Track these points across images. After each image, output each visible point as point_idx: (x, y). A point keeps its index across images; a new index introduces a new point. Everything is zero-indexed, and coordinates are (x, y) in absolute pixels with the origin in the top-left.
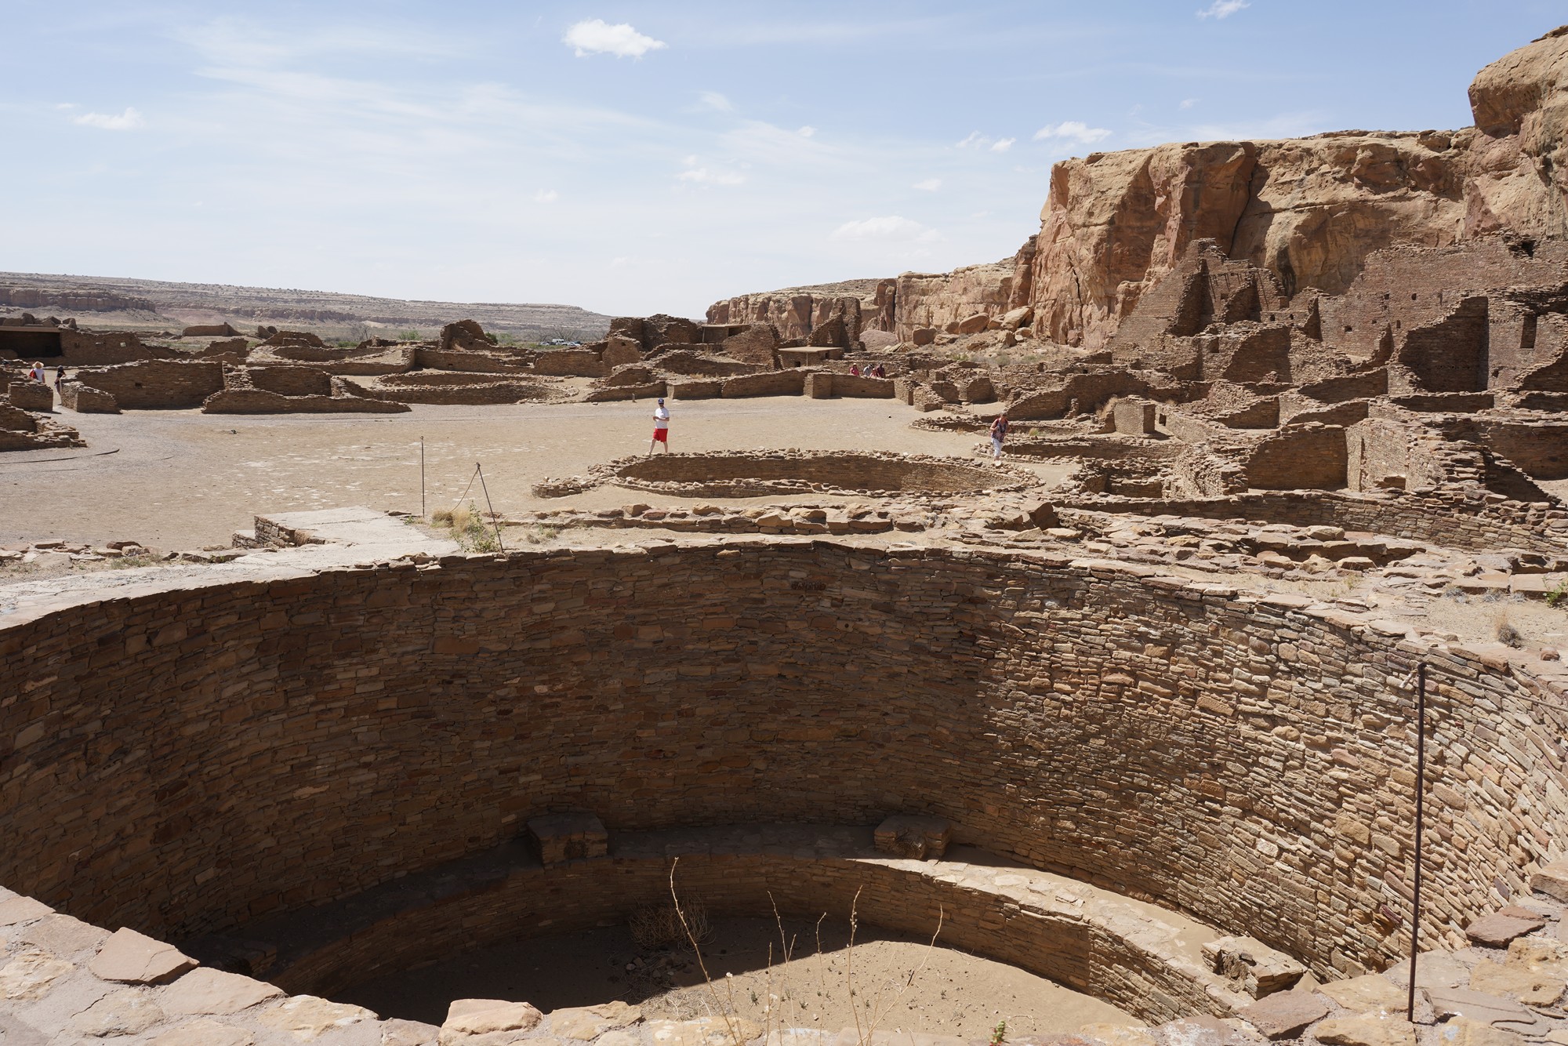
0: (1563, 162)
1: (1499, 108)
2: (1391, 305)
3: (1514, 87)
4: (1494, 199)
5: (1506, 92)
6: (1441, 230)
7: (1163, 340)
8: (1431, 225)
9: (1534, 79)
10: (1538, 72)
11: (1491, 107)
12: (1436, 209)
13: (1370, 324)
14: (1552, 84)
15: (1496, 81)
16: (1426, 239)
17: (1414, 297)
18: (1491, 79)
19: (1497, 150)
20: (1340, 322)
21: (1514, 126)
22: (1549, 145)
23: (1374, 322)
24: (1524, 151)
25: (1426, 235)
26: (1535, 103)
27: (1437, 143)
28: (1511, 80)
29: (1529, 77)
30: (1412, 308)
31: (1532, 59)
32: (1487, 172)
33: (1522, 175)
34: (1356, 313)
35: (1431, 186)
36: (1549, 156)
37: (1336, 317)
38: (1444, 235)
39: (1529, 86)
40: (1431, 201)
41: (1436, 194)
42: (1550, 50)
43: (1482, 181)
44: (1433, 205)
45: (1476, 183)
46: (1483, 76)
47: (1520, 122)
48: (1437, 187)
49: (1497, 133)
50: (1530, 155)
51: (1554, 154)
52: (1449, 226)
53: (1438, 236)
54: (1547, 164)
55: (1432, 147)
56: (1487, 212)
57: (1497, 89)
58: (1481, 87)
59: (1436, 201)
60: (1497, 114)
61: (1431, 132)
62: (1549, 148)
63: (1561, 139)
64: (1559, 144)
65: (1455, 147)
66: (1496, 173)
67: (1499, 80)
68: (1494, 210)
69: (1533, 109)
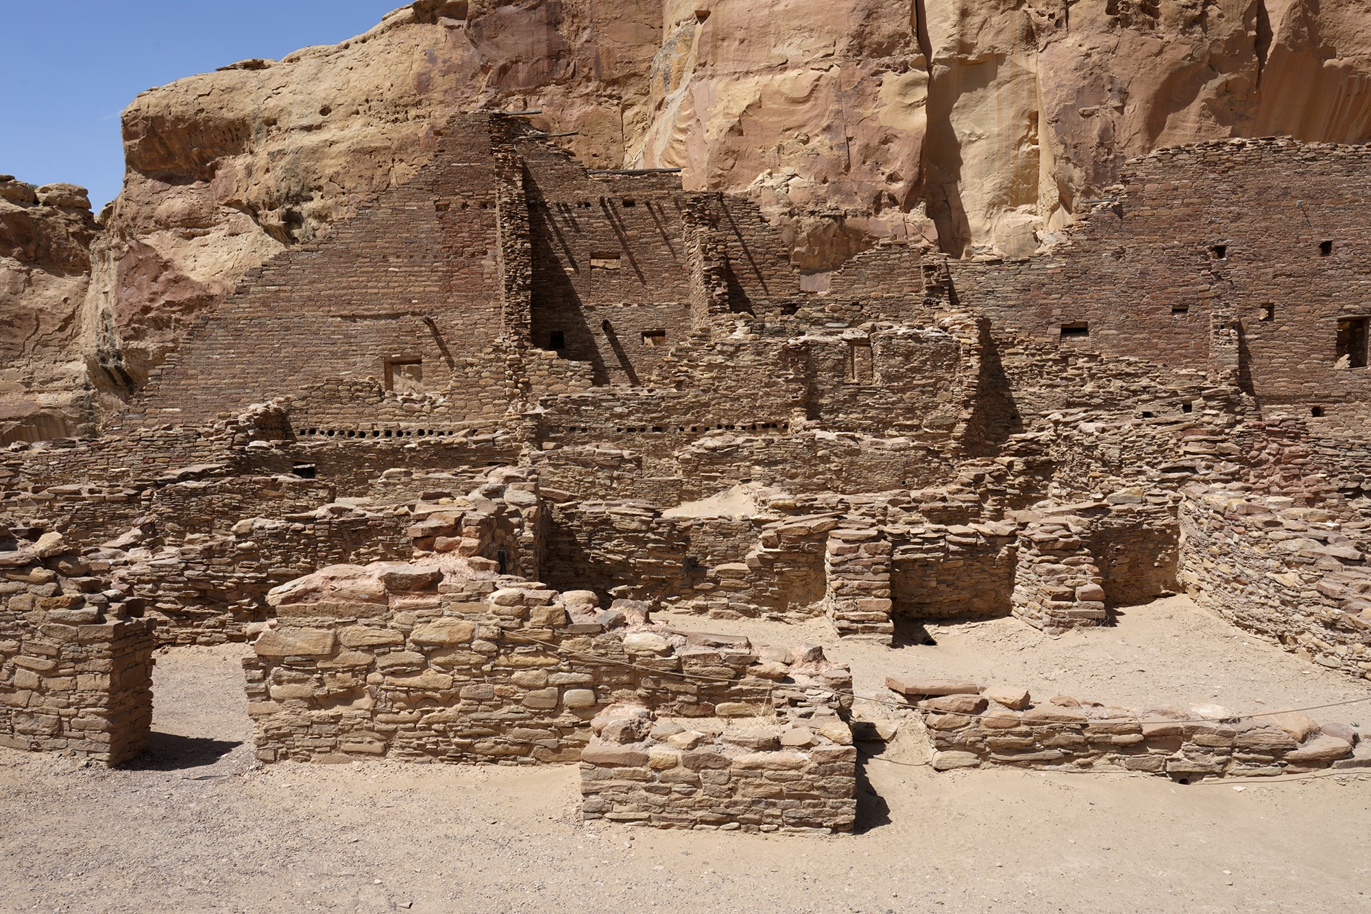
0: (326, 216)
1: (176, 147)
2: (1237, 270)
3: (207, 121)
4: (190, 263)
5: (194, 127)
6: (41, 310)
7: (517, 367)
8: (24, 303)
9: (241, 115)
10: (244, 106)
11: (163, 144)
12: (29, 282)
13: (1164, 315)
14: (271, 122)
15: (177, 110)
16: (17, 322)
17: (1326, 248)
18: (168, 106)
19: (177, 201)
20: (1045, 312)
21: (203, 173)
22: (298, 195)
23: (1180, 309)
24: (228, 204)
25: (17, 316)
26: (240, 145)
27: (19, 195)
28: (202, 110)
29: (231, 110)
30: (1317, 273)
31: (230, 90)
32: (167, 228)
33: (232, 235)
34: (1108, 292)
35: (16, 251)
36: (297, 209)
37: (1026, 304)
38: (48, 318)
39: (232, 122)
40: (20, 271)
41: (24, 263)
42: (254, 82)
43: (161, 239)
44: (24, 276)
45: (145, 241)
46: (150, 99)
47: (215, 167)
48: (25, 253)
49: (171, 179)
50: (251, 210)
51: (306, 208)
52: (54, 307)
53: (37, 319)
54: (292, 219)
55: (12, 200)
56: (177, 280)
57: (179, 119)
58: (151, 113)
59: (28, 272)
60: (170, 156)
61: (10, 178)
62: (298, 198)
63: (320, 188)
64: (316, 195)
65: (45, 204)
66: (182, 230)
67: (181, 108)
68: (194, 277)
69: (237, 152)
